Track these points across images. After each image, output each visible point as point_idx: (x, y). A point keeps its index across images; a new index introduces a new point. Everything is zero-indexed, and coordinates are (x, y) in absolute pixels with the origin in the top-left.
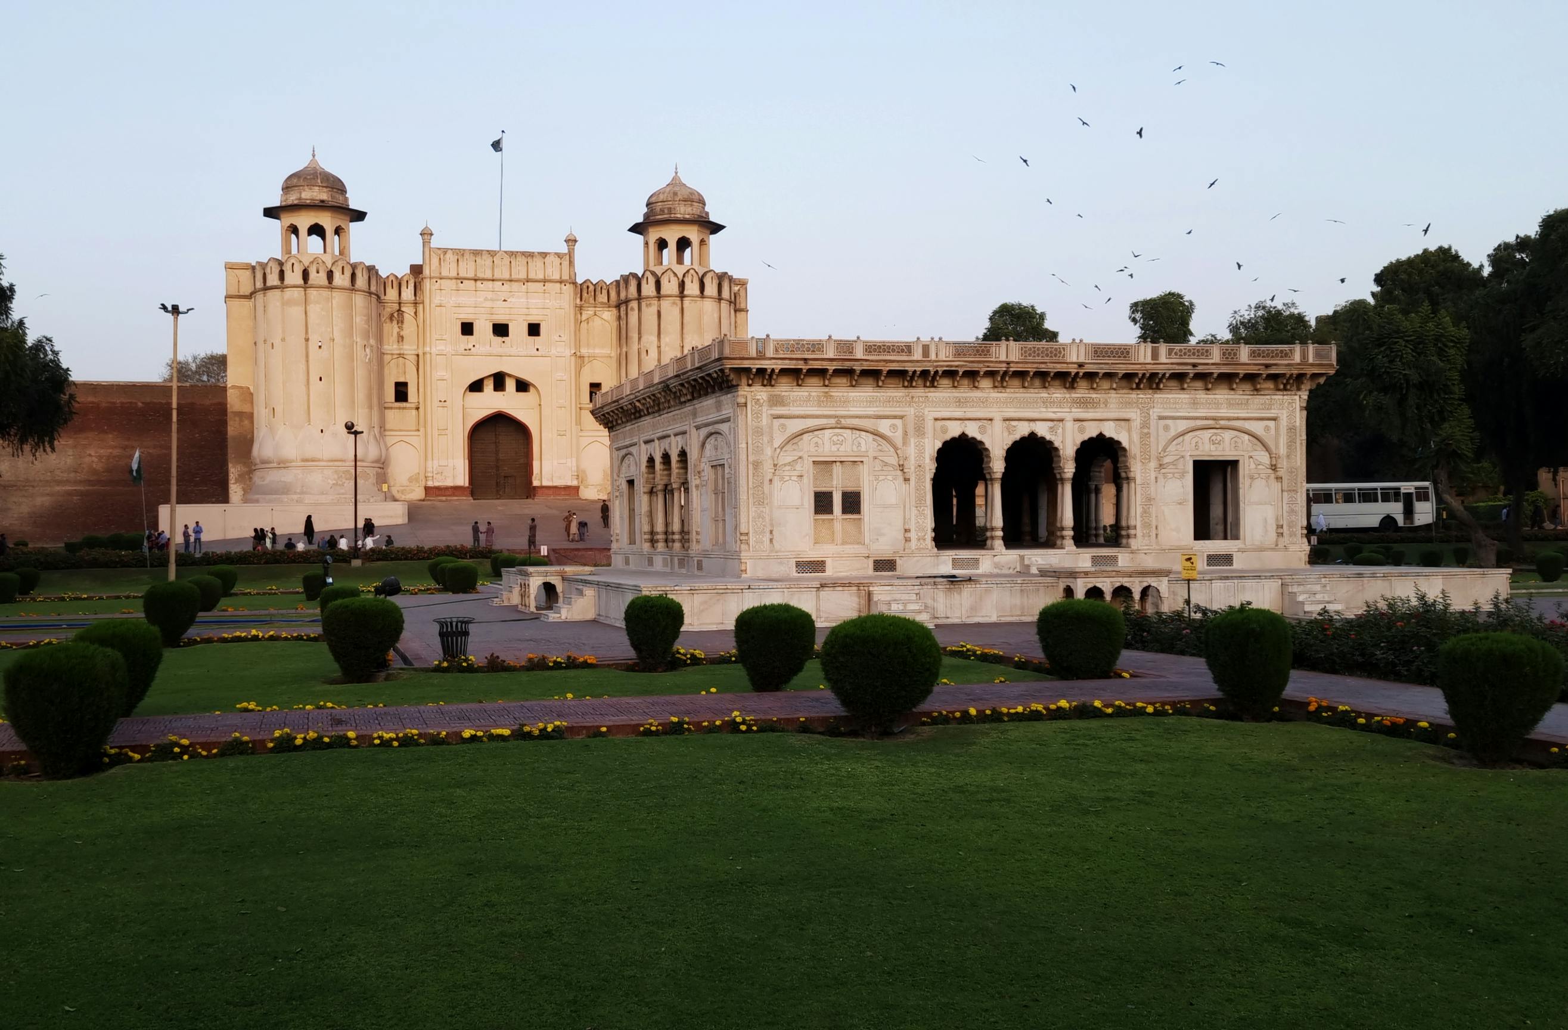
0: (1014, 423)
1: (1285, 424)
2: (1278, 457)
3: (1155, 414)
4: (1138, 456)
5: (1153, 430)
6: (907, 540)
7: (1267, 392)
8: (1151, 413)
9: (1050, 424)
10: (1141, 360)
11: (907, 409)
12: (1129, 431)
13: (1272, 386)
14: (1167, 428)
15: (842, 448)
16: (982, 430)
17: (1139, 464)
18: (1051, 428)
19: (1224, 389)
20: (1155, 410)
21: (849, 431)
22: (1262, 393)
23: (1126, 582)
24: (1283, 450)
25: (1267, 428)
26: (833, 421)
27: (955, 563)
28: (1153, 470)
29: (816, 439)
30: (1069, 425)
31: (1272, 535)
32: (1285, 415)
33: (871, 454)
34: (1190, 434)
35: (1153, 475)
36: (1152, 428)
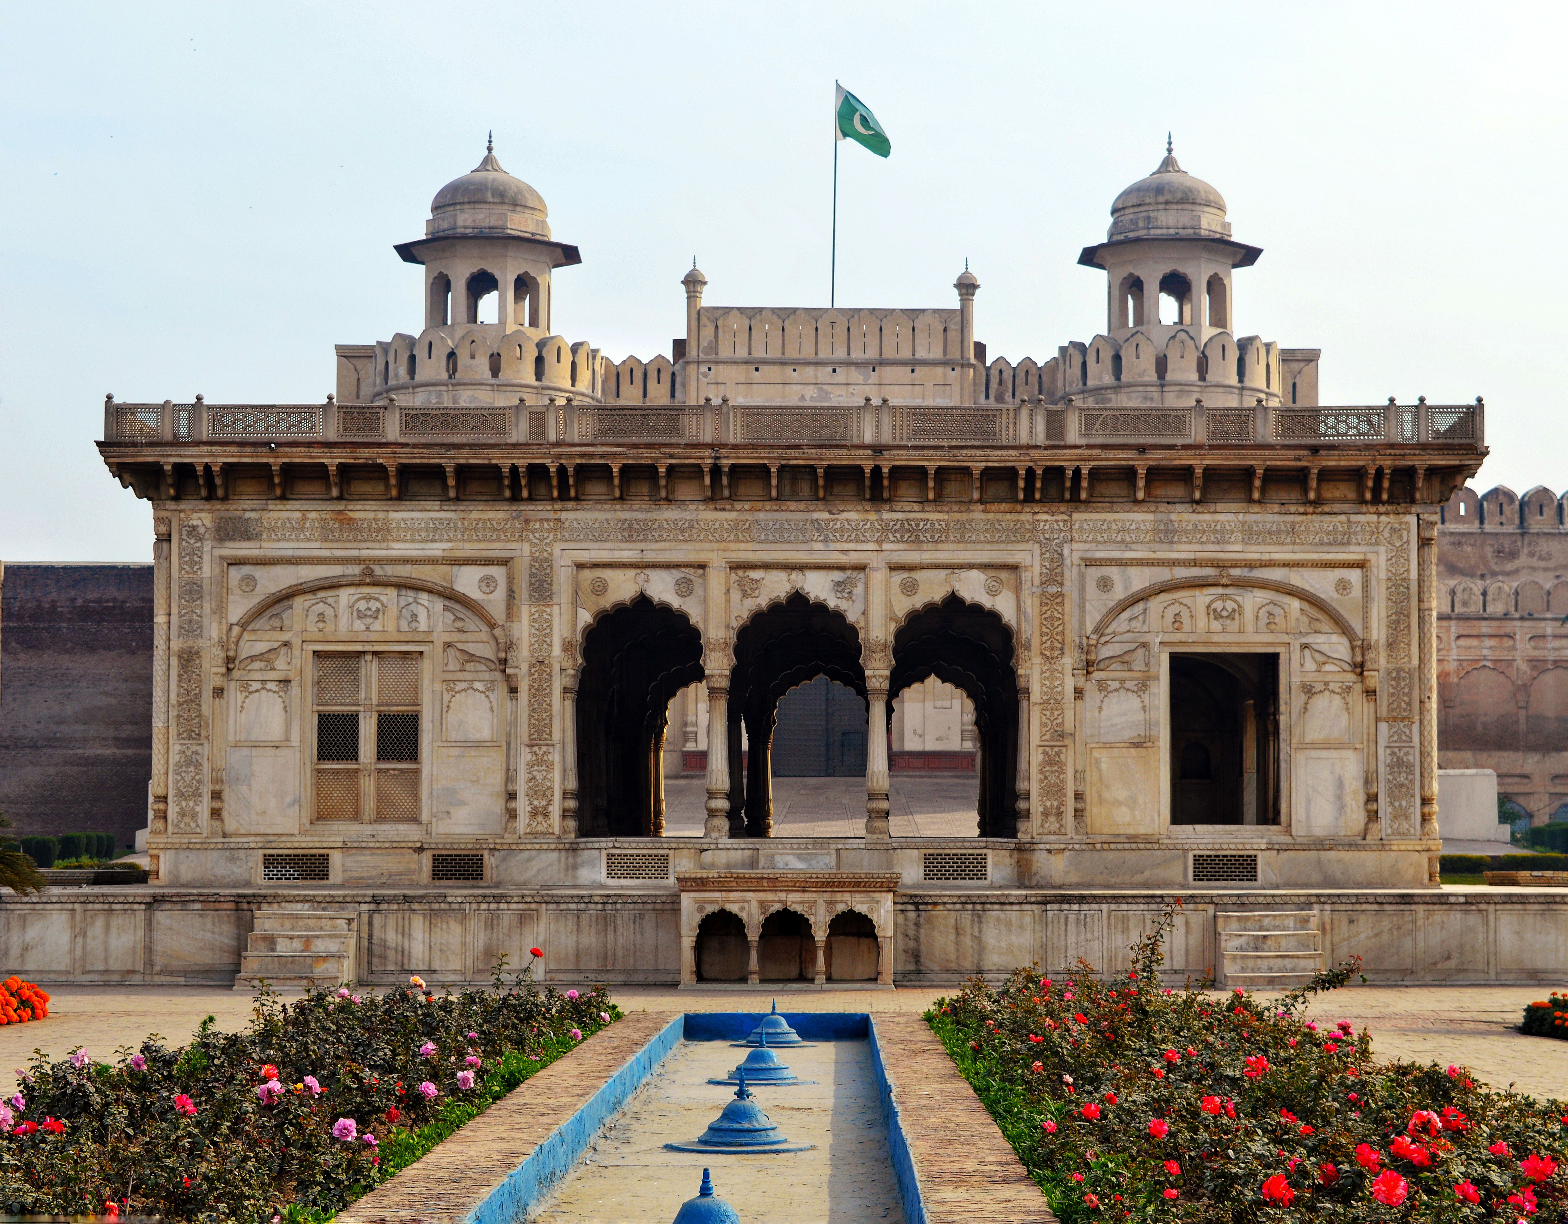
0: (755, 574)
1: (1383, 575)
2: (1366, 647)
3: (1076, 556)
4: (1035, 643)
5: (1070, 587)
6: (512, 815)
7: (1337, 507)
8: (1066, 552)
9: (838, 576)
10: (1024, 438)
11: (513, 545)
12: (1017, 590)
13: (1352, 495)
14: (1105, 584)
15: (377, 626)
16: (685, 588)
17: (1037, 660)
18: (839, 584)
19: (1234, 501)
20: (1075, 546)
21: (392, 592)
22: (1327, 509)
23: (796, 901)
24: (1378, 633)
25: (1343, 586)
26: (356, 570)
27: (615, 865)
28: (1068, 671)
29: (321, 607)
30: (878, 577)
31: (1356, 817)
32: (1383, 558)
33: (440, 638)
34: (1163, 597)
35: (1070, 683)
36: (1067, 583)
